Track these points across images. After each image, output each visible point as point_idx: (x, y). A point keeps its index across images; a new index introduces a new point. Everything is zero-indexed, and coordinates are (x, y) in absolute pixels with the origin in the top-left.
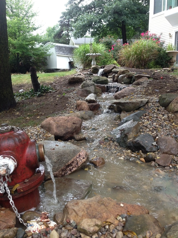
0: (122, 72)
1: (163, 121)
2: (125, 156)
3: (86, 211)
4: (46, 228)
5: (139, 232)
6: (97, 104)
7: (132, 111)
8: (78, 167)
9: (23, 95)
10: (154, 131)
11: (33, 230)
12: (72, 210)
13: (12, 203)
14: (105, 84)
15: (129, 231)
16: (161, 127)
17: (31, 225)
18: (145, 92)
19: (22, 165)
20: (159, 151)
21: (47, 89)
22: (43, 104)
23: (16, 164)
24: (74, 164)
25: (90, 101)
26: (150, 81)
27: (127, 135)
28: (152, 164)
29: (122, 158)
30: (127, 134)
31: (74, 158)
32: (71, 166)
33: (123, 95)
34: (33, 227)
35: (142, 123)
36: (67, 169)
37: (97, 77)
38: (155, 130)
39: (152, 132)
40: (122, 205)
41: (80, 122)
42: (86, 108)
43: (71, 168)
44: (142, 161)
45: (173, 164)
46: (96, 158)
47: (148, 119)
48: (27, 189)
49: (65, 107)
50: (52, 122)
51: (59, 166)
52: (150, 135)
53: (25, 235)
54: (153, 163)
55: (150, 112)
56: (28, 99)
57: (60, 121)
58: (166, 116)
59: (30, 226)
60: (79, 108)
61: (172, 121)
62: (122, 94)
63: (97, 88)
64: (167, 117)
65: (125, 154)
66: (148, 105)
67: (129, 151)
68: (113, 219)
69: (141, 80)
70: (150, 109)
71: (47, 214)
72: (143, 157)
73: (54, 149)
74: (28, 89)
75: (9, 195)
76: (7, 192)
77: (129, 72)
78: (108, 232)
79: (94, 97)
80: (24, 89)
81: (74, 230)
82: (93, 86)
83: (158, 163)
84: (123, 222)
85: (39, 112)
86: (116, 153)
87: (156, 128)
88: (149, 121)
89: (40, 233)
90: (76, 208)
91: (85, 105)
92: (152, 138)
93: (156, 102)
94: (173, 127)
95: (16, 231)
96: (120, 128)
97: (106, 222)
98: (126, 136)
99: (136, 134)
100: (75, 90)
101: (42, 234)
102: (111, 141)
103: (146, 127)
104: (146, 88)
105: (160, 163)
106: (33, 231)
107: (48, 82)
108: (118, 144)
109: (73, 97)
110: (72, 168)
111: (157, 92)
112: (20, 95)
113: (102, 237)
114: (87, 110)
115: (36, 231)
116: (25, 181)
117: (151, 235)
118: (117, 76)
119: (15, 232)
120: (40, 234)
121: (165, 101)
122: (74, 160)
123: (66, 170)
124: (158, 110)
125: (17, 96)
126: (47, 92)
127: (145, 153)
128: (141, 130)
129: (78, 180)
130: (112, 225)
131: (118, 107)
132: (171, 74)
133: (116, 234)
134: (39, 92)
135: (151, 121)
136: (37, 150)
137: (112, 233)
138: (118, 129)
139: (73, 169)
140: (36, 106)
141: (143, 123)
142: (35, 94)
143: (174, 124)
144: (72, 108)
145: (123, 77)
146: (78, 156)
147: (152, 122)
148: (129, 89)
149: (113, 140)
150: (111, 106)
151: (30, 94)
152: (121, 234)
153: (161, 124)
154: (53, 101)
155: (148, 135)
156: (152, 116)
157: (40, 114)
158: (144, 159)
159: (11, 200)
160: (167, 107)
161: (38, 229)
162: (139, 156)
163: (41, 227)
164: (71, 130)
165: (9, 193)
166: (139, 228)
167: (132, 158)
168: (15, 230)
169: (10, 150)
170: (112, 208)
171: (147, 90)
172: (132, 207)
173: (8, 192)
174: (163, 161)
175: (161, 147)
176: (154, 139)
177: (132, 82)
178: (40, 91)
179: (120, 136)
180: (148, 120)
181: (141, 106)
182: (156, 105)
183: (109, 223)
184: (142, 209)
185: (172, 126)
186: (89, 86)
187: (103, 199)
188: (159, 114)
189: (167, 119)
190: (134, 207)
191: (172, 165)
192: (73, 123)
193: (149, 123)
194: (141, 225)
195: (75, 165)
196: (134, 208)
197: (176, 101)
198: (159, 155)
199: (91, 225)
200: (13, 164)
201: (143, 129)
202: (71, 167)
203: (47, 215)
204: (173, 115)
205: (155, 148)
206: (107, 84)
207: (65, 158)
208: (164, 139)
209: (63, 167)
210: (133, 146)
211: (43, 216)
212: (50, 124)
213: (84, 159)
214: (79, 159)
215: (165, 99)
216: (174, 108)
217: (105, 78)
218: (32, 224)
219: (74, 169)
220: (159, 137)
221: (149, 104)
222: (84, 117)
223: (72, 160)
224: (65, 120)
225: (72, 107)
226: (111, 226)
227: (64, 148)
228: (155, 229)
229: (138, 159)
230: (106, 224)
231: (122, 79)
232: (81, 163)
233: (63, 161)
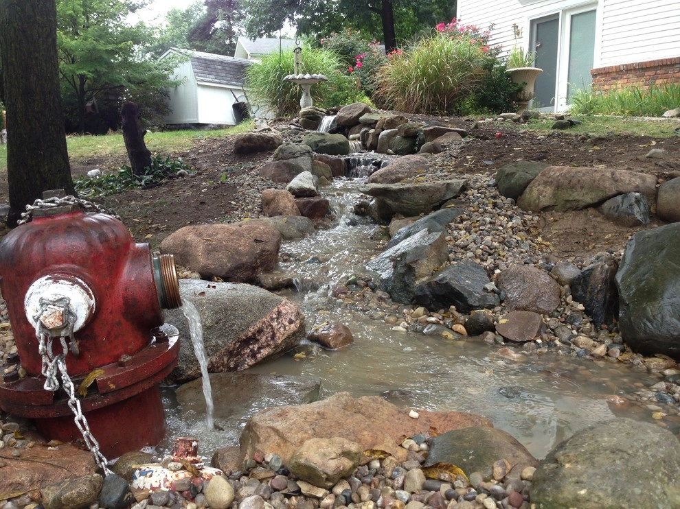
0: (387, 122)
1: (511, 233)
2: (409, 324)
3: (310, 429)
4: (192, 478)
5: (471, 467)
6: (322, 201)
7: (423, 214)
8: (277, 346)
9: (100, 184)
10: (487, 258)
11: (151, 485)
12: (269, 430)
13: (81, 422)
14: (342, 155)
15: (441, 467)
16: (507, 248)
17: (143, 473)
18: (456, 167)
19: (111, 313)
20: (503, 304)
21: (173, 167)
22: (162, 204)
23: (93, 302)
24: (264, 338)
25: (300, 193)
26: (468, 143)
27: (413, 265)
28: (485, 340)
29: (400, 328)
30: (412, 263)
31: (264, 319)
32: (255, 344)
33: (394, 177)
34: (151, 476)
35: (452, 239)
36: (243, 353)
37: (316, 136)
38: (490, 254)
39: (482, 260)
40: (414, 414)
41: (276, 240)
42: (290, 208)
43: (256, 349)
44: (457, 332)
45: (545, 336)
46: (326, 327)
47: (468, 230)
48: (129, 383)
49: (227, 209)
50: (191, 237)
52: (477, 266)
53: (127, 495)
54: (490, 336)
55: (474, 212)
56: (115, 193)
57: (217, 234)
58: (517, 221)
59: (140, 476)
60: (270, 211)
61: (535, 232)
62: (392, 174)
63: (318, 164)
64: (520, 223)
65: (409, 319)
66: (466, 195)
67: (420, 310)
68: (390, 445)
69: (442, 140)
70: (471, 204)
71: (193, 441)
72: (461, 322)
73: (203, 293)
74: (114, 170)
75: (73, 397)
76: (66, 390)
77: (407, 121)
78: (379, 477)
79: (311, 180)
80: (101, 170)
81: (277, 477)
82: (306, 158)
83: (505, 335)
84: (422, 453)
85: (150, 222)
86: (382, 317)
87: (491, 249)
88: (470, 234)
89: (172, 491)
90: (279, 425)
91: (288, 202)
92: (482, 273)
93: (489, 186)
94: (537, 247)
95: (98, 485)
96: (390, 252)
97: (373, 452)
98: (410, 269)
99: (437, 265)
100: (254, 168)
101: (181, 492)
102: (366, 289)
103: (465, 248)
104: (456, 158)
105: (510, 334)
106: (152, 488)
107: (175, 152)
108: (386, 296)
109: (249, 185)
110: (259, 348)
111: (487, 165)
112: (90, 185)
113: (362, 487)
114: (291, 215)
115: (162, 486)
116: (122, 360)
117: (507, 471)
118: (372, 134)
119: (95, 486)
120: (175, 495)
121: (512, 181)
122: (263, 326)
123: (239, 354)
124: (495, 205)
125: (81, 187)
126: (171, 175)
127: (465, 314)
128: (451, 255)
129: (279, 377)
130: (391, 458)
131: (382, 206)
132: (523, 129)
133: (405, 477)
134: (148, 174)
135: (476, 232)
136: (157, 272)
137: (392, 478)
138: (386, 258)
139: (262, 351)
140: (141, 208)
141: (456, 239)
142: (137, 182)
143: (540, 239)
144: (249, 210)
145: (389, 136)
146: (274, 316)
147: (481, 234)
148: (410, 161)
149: (371, 284)
150: (360, 206)
151: (120, 182)
152: (419, 475)
153: (504, 238)
154: (192, 197)
155: (473, 266)
156: (479, 221)
157: (153, 228)
158: (465, 326)
159: (79, 415)
160: (519, 197)
161: (168, 481)
162: (448, 321)
163: (177, 476)
164: (250, 258)
165: (73, 392)
166: (471, 457)
167: (429, 325)
168: (96, 481)
169: (73, 262)
170: (387, 422)
171: (461, 162)
172: (442, 419)
173: (69, 388)
174: (516, 329)
175: (509, 295)
176: (489, 276)
177: (416, 148)
178: (149, 171)
179: (393, 274)
180: (469, 232)
181: (448, 197)
182: (487, 194)
183: (382, 456)
184: (472, 421)
185: (537, 244)
186: (296, 155)
187: (359, 401)
188: (499, 215)
189: (521, 228)
190: (448, 419)
191: (542, 339)
192: (256, 240)
193: (472, 238)
194: (474, 450)
195: (267, 341)
196: (450, 420)
197: (544, 178)
198: (504, 315)
199: (330, 453)
200: (83, 301)
201: (456, 252)
202: (256, 347)
203: (194, 444)
204: (536, 218)
205: (494, 296)
206: (346, 154)
207: (236, 318)
208: (517, 272)
209: (231, 343)
210: (431, 296)
211: (182, 447)
212: (186, 244)
213: (292, 325)
214: (278, 324)
215: (513, 174)
216: (539, 198)
217: (339, 137)
218: (147, 470)
219: (265, 352)
220: (501, 270)
221: (469, 192)
222: (286, 232)
223: (259, 325)
224: (231, 232)
225: (250, 207)
226: (387, 461)
227: (234, 292)
228: (517, 457)
229: (447, 327)
230: (373, 457)
231: (388, 142)
232: (283, 335)
233: (231, 326)
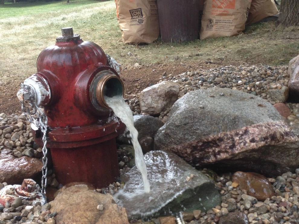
8: (234, 155)
19: (67, 101)
23: (49, 93)
24: (223, 146)
31: (228, 133)
32: (216, 147)
36: (207, 150)
43: (216, 151)
48: (63, 141)
51: (184, 136)
110: (219, 152)
122: (224, 137)
123: (203, 150)
139: (221, 154)
146: (241, 133)
169: (50, 69)
202: (217, 150)
207: (201, 125)
213: (252, 144)
214: (240, 140)
219: (223, 156)
223: (220, 135)
232: (242, 148)
233: (195, 130)
